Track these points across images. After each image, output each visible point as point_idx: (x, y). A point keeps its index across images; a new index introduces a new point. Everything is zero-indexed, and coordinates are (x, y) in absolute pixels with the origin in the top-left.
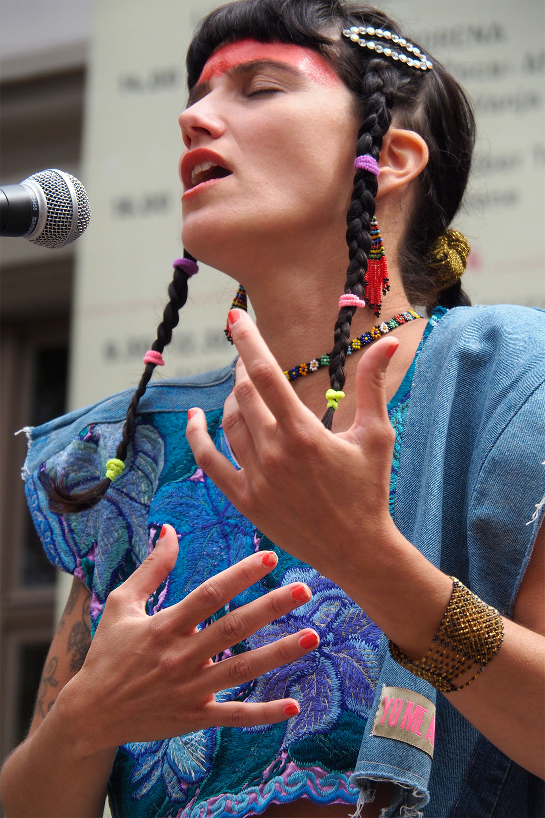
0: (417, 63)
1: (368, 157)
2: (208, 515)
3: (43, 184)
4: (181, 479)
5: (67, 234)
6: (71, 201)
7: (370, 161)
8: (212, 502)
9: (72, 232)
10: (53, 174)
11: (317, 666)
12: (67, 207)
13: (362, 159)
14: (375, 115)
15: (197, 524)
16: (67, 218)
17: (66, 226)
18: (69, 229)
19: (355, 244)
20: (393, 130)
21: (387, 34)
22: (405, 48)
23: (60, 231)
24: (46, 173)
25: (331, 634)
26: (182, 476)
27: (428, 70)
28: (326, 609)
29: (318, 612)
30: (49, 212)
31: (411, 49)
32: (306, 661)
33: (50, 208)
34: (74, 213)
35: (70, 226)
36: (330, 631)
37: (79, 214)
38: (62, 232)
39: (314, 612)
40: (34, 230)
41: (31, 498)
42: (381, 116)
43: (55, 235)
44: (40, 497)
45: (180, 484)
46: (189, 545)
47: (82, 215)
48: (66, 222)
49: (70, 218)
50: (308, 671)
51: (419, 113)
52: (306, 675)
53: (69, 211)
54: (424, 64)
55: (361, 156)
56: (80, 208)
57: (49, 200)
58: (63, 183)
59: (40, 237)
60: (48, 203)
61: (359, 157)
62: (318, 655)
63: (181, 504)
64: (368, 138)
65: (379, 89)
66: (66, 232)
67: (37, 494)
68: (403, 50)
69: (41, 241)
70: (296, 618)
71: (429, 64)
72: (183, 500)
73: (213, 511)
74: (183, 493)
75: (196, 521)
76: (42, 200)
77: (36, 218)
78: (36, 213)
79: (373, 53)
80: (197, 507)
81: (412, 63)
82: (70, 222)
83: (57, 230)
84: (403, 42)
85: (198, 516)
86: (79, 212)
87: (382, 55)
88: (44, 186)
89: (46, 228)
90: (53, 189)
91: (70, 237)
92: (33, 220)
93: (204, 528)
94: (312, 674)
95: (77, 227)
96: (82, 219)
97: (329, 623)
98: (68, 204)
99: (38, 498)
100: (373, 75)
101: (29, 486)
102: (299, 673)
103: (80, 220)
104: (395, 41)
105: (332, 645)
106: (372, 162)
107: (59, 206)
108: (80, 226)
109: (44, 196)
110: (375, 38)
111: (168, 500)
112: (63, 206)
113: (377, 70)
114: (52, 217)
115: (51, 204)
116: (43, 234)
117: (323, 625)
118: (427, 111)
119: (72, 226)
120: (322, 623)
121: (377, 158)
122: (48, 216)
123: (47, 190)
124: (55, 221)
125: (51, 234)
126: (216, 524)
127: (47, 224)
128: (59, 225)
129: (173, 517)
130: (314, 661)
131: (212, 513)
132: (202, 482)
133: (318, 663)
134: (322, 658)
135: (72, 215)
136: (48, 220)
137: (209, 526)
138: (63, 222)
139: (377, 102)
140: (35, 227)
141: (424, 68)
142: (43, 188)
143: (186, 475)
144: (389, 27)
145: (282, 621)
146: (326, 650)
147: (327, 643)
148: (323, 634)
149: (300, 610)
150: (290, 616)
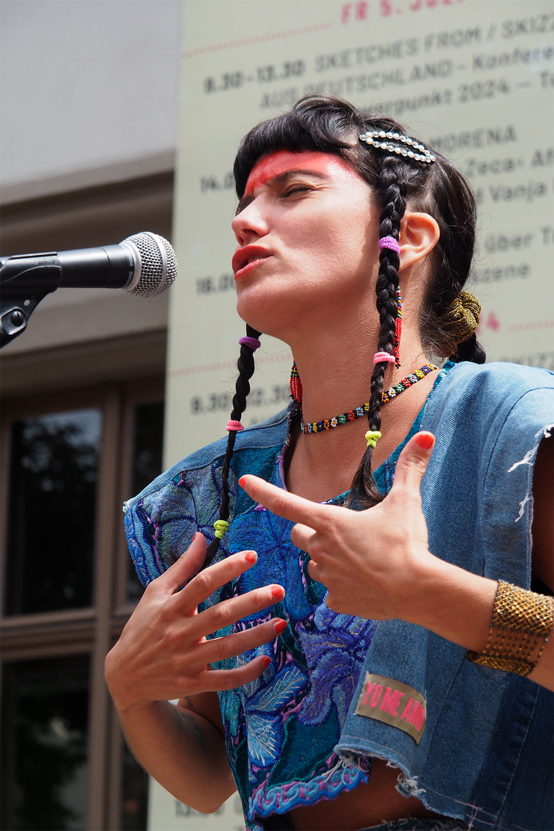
0: (423, 158)
1: (389, 238)
2: (269, 540)
3: (138, 244)
4: (247, 511)
5: (158, 286)
6: (161, 258)
7: (392, 241)
8: (272, 529)
9: (162, 283)
10: (146, 236)
11: (353, 668)
12: (158, 263)
13: (385, 240)
14: (392, 203)
15: (262, 548)
16: (158, 272)
17: (157, 278)
18: (160, 281)
19: (384, 311)
20: (408, 213)
22: (411, 146)
23: (152, 283)
24: (141, 236)
25: (363, 641)
26: (248, 509)
27: (432, 162)
28: (359, 620)
29: (352, 624)
30: (143, 267)
31: (417, 146)
32: (344, 665)
33: (144, 264)
34: (164, 268)
35: (161, 278)
36: (362, 638)
37: (168, 269)
38: (154, 284)
39: (350, 624)
40: (130, 282)
41: (128, 527)
42: (398, 204)
43: (148, 286)
44: (136, 527)
45: (246, 516)
46: (257, 567)
47: (171, 270)
48: (158, 275)
49: (161, 272)
50: (346, 673)
51: (428, 199)
52: (345, 676)
53: (160, 266)
54: (429, 157)
55: (384, 238)
56: (169, 264)
57: (143, 257)
58: (154, 243)
59: (136, 288)
60: (142, 260)
61: (382, 239)
62: (353, 659)
63: (248, 533)
64: (388, 222)
65: (394, 181)
66: (157, 284)
67: (134, 524)
68: (411, 148)
69: (137, 292)
70: (335, 630)
71: (433, 158)
72: (250, 529)
73: (273, 536)
74: (249, 523)
75: (261, 547)
76: (137, 258)
77: (132, 272)
78: (132, 269)
79: (387, 153)
80: (261, 534)
81: (418, 157)
82: (161, 276)
83: (149, 283)
84: (409, 141)
85: (262, 541)
86: (168, 267)
87: (394, 154)
88: (138, 246)
89: (141, 280)
90: (146, 248)
91: (161, 286)
92: (130, 274)
93: (267, 552)
94: (350, 675)
95: (167, 279)
96: (171, 273)
97: (361, 632)
98: (159, 260)
99: (134, 528)
100: (388, 171)
101: (128, 517)
102: (339, 675)
103: (169, 273)
104: (403, 141)
105: (364, 650)
106: (393, 242)
107: (152, 262)
108: (169, 279)
109: (139, 254)
110: (387, 140)
111: (238, 530)
112: (155, 262)
113: (391, 166)
114: (145, 271)
115: (145, 261)
116: (138, 286)
117: (357, 634)
118: (435, 196)
119: (162, 279)
120: (356, 632)
121: (397, 237)
122: (142, 271)
123: (141, 249)
124: (148, 275)
125: (145, 286)
126: (276, 548)
127: (141, 277)
128: (151, 278)
129: (243, 544)
130: (350, 665)
131: (272, 539)
132: (265, 511)
133: (353, 666)
134: (357, 661)
135: (162, 269)
136: (142, 274)
137: (271, 550)
138: (155, 275)
139: (393, 193)
140: (131, 280)
141: (429, 161)
142: (138, 247)
143: (251, 507)
144: (398, 130)
145: (324, 632)
146: (359, 654)
147: (359, 649)
148: (357, 641)
149: (338, 622)
150: (330, 628)
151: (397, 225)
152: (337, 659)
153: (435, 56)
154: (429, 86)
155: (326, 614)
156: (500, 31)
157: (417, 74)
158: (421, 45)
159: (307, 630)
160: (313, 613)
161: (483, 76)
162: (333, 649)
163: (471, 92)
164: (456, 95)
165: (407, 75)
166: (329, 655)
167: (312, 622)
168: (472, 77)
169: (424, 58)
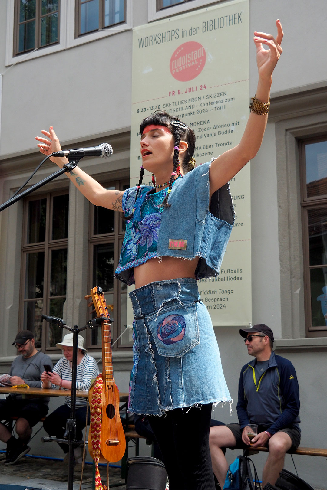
0: (185, 128)
14: (177, 139)
18: (108, 154)
19: (175, 163)
20: (181, 141)
21: (179, 122)
27: (187, 129)
31: (183, 125)
34: (109, 151)
42: (179, 139)
51: (185, 138)
54: (186, 128)
61: (175, 147)
64: (177, 143)
65: (178, 134)
71: (187, 128)
79: (176, 127)
81: (184, 128)
83: (106, 155)
84: (182, 124)
87: (178, 127)
108: (110, 154)
110: (176, 123)
113: (177, 130)
118: (187, 137)
121: (178, 147)
139: (178, 136)
144: (179, 121)
145: (144, 225)
146: (152, 230)
147: (152, 229)
148: (151, 227)
149: (147, 223)
150: (145, 224)
151: (178, 144)
152: (147, 231)
153: (191, 104)
154: (189, 111)
155: (145, 221)
156: (205, 97)
157: (187, 108)
158: (188, 101)
159: (141, 224)
160: (142, 220)
161: (202, 108)
162: (146, 229)
163: (199, 112)
164: (196, 113)
165: (184, 108)
166: (145, 230)
167: (142, 222)
168: (199, 108)
169: (188, 104)
